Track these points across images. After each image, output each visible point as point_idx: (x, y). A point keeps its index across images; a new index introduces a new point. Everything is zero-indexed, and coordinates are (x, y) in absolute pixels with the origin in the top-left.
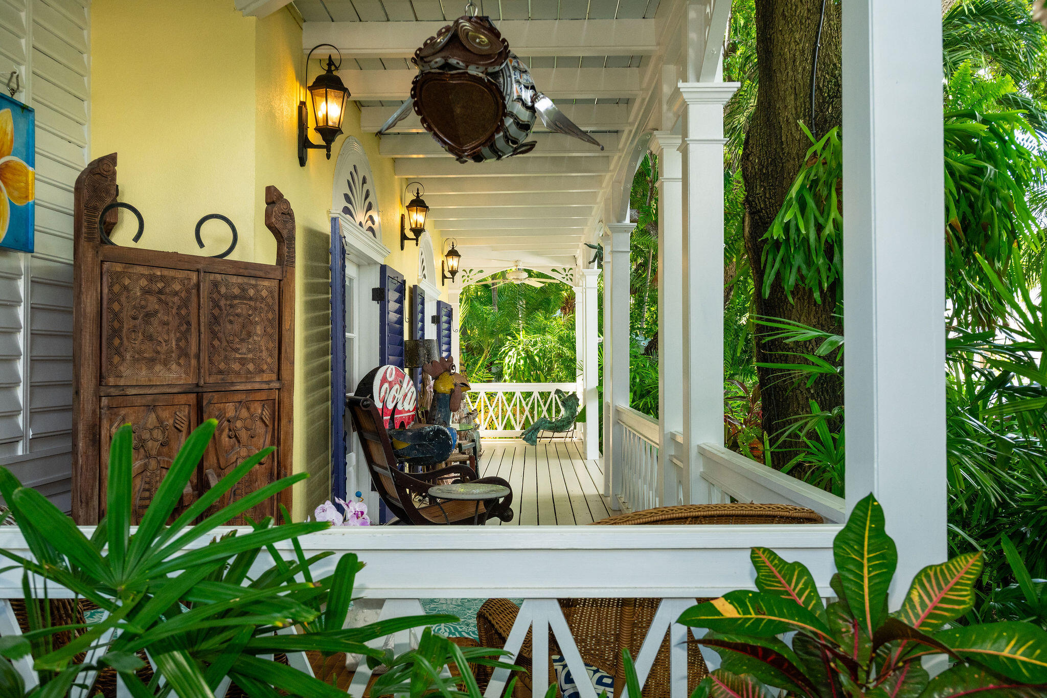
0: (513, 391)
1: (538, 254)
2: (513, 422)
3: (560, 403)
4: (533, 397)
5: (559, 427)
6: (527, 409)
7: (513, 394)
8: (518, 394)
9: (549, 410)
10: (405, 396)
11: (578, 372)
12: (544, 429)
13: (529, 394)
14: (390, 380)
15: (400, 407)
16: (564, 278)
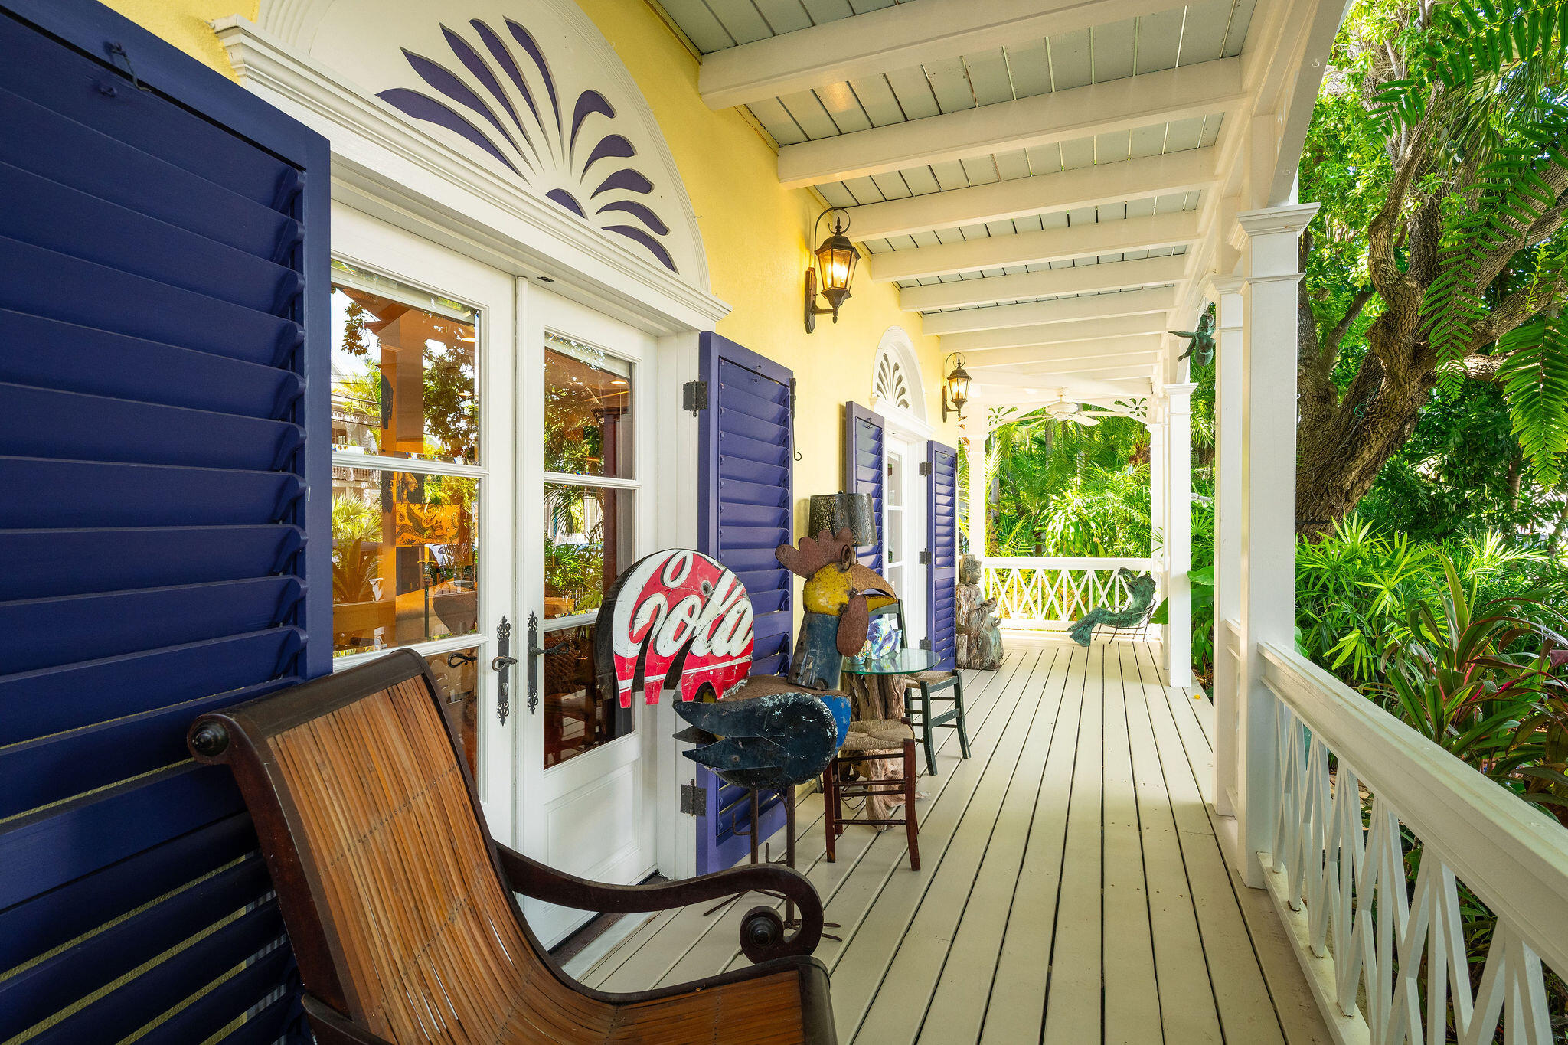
0: (1059, 569)
1: (1094, 377)
2: (1058, 610)
3: (1126, 587)
4: (1086, 576)
5: (1124, 621)
6: (1078, 593)
7: (1057, 572)
8: (1065, 573)
9: (1110, 594)
10: (718, 622)
11: (1154, 545)
12: (1102, 622)
13: (1081, 573)
14: (671, 585)
15: (699, 649)
16: (1133, 413)
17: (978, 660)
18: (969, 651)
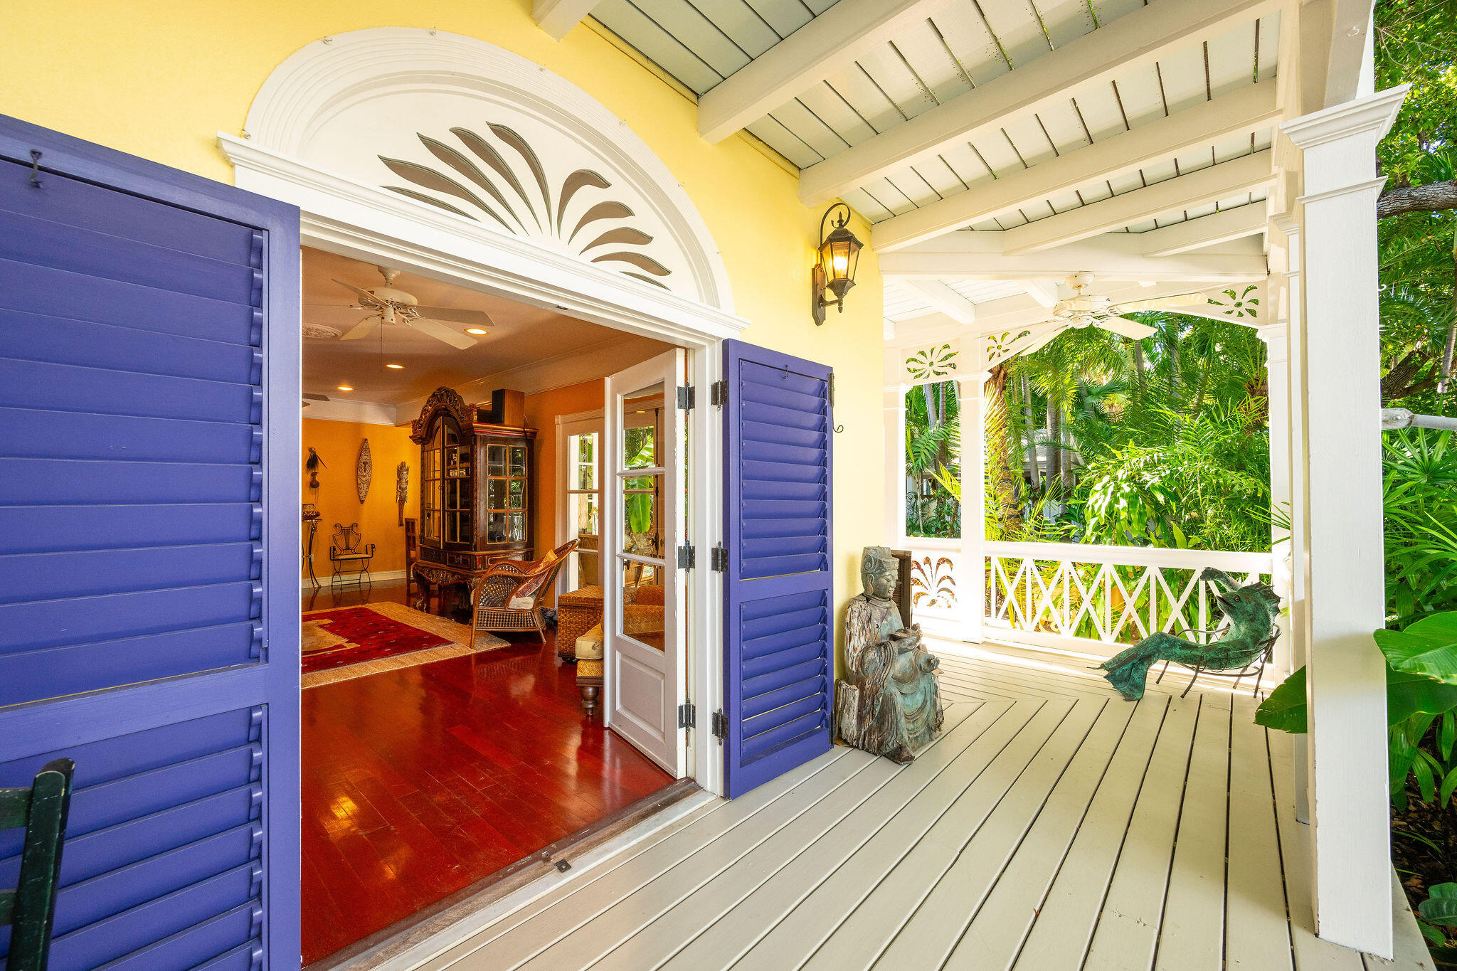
0: (1097, 562)
4: (1145, 577)
6: (1131, 603)
7: (1096, 569)
8: (1109, 570)
9: (1190, 609)
11: (1276, 531)
12: (1168, 658)
13: (1136, 572)
16: (1229, 313)
17: (875, 737)
18: (861, 719)
